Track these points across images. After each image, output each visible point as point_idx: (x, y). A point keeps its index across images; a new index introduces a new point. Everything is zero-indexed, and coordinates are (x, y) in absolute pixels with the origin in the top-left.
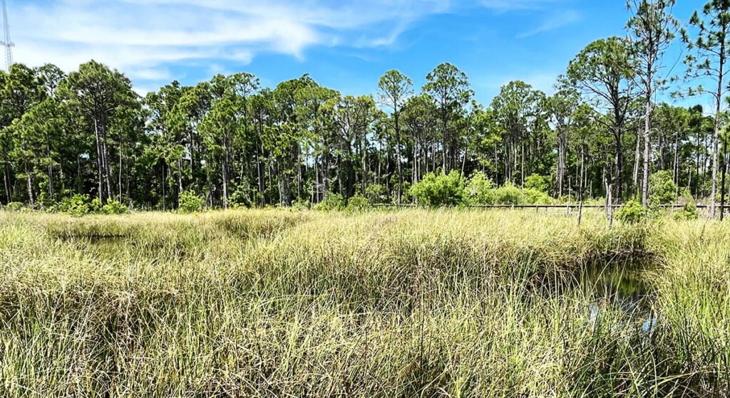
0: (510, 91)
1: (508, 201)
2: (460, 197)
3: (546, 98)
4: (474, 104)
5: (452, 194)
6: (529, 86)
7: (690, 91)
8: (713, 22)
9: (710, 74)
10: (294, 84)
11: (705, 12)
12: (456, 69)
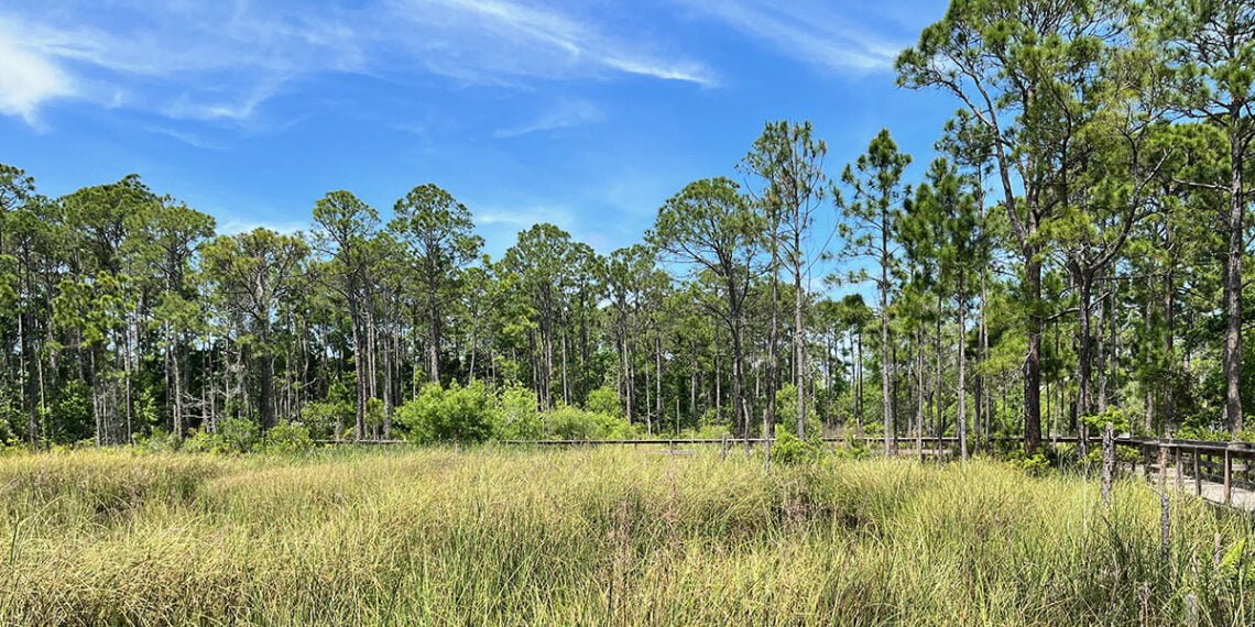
0: (535, 240)
1: (570, 435)
2: (488, 427)
3: (596, 257)
4: (487, 262)
5: (474, 421)
6: (566, 235)
7: (851, 277)
8: (871, 183)
9: (872, 254)
10: (113, 193)
11: (859, 167)
12: (448, 197)
